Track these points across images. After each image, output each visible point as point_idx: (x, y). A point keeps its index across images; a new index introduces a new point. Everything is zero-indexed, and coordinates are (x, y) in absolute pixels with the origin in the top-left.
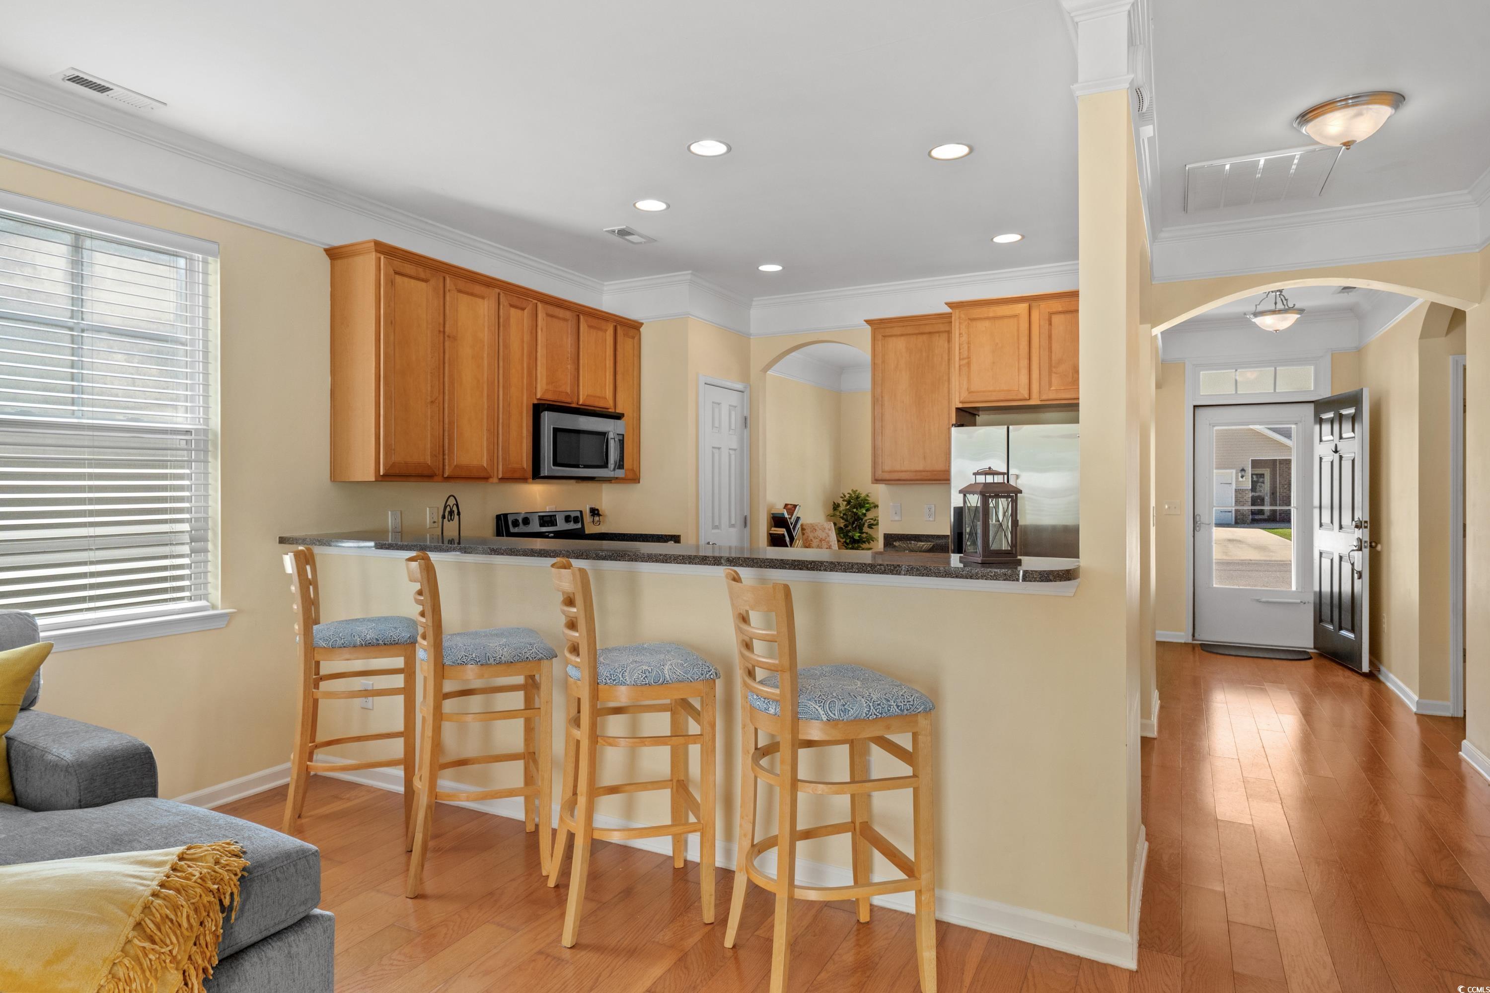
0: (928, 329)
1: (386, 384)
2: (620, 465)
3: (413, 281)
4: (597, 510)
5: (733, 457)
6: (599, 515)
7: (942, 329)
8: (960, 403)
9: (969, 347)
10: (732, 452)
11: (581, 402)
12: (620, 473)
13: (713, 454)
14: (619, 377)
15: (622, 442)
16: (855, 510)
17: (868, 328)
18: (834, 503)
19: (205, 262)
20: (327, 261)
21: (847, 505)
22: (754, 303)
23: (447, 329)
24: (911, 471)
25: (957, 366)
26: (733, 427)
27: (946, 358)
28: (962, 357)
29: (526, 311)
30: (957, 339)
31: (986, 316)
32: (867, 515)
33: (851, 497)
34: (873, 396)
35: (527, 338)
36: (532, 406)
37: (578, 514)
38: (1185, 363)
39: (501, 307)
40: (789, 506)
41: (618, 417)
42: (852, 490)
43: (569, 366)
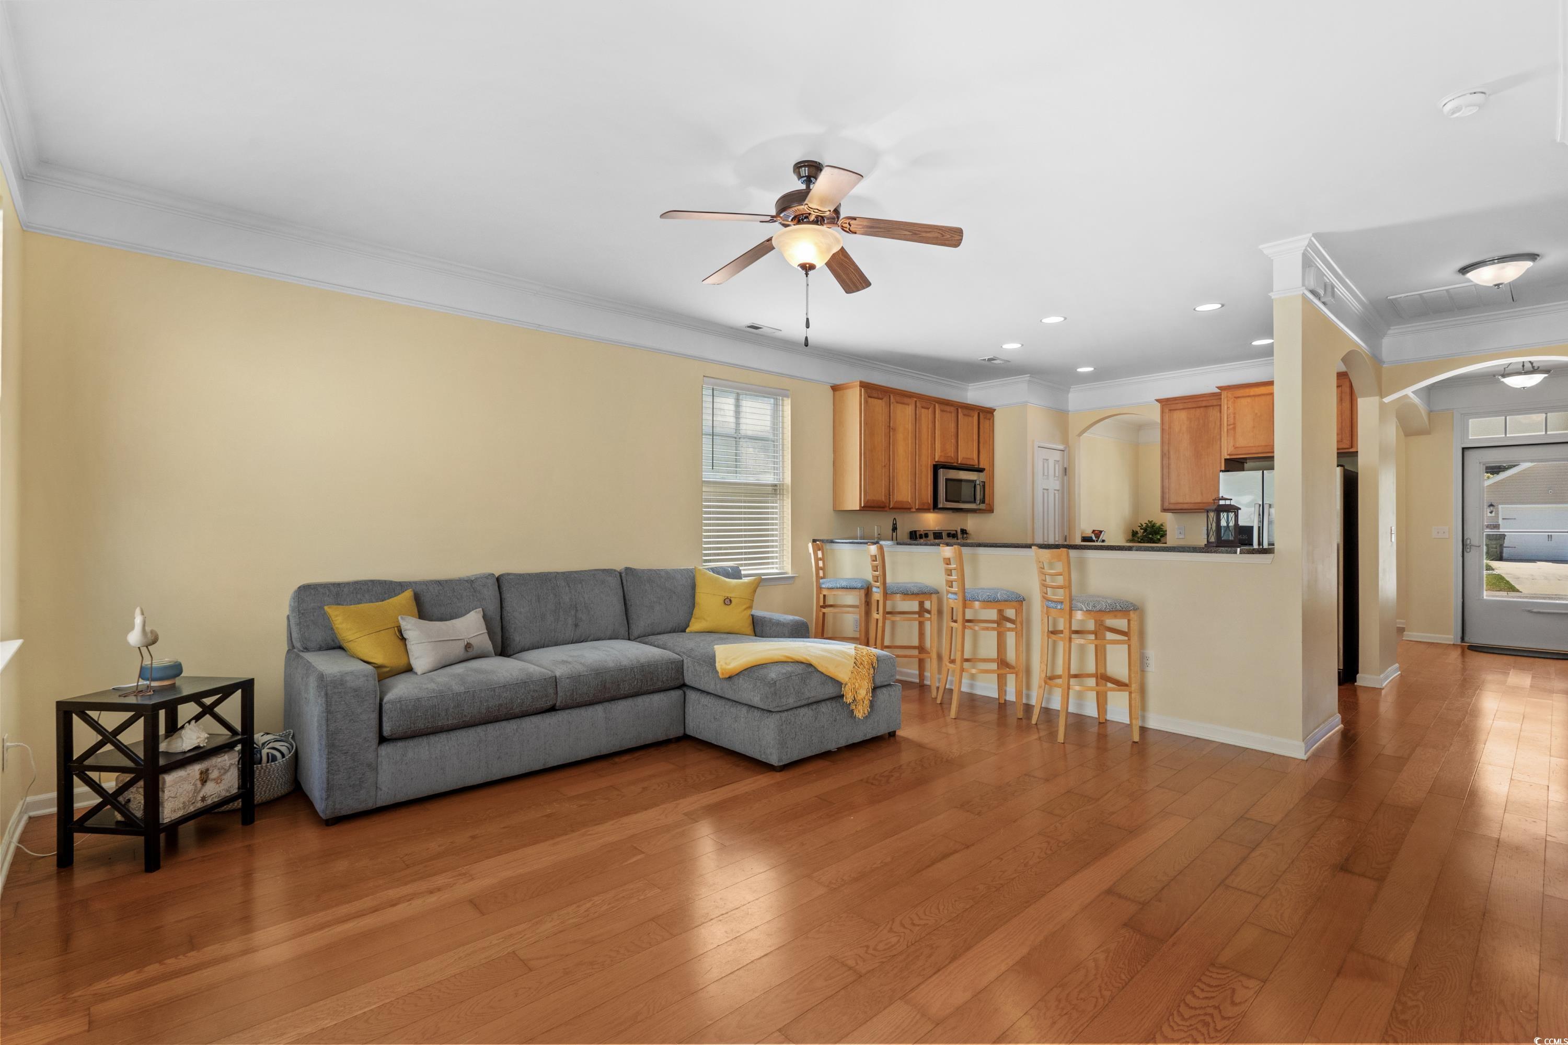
0: (1204, 404)
1: (864, 458)
2: (983, 501)
3: (876, 400)
4: (965, 530)
5: (1057, 495)
6: (967, 533)
7: (1215, 404)
8: (1228, 455)
9: (1234, 417)
10: (1056, 492)
11: (959, 462)
12: (982, 506)
13: (1043, 493)
14: (981, 445)
15: (984, 486)
16: (1150, 536)
17: (1158, 405)
18: (1133, 530)
19: (783, 400)
20: (831, 392)
21: (1144, 533)
22: (1071, 390)
23: (891, 425)
24: (1191, 503)
25: (1226, 430)
26: (1057, 475)
27: (1219, 424)
28: (1229, 424)
29: (930, 409)
30: (1225, 412)
31: (1248, 394)
32: (1161, 540)
33: (1147, 526)
34: (1162, 451)
35: (930, 426)
36: (933, 466)
37: (955, 532)
38: (1453, 413)
39: (917, 409)
40: (1096, 532)
41: (981, 470)
42: (1149, 521)
43: (953, 441)
